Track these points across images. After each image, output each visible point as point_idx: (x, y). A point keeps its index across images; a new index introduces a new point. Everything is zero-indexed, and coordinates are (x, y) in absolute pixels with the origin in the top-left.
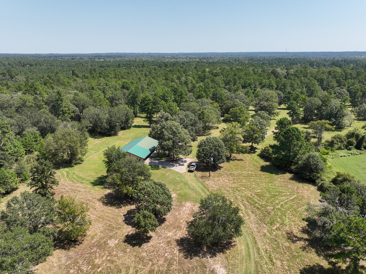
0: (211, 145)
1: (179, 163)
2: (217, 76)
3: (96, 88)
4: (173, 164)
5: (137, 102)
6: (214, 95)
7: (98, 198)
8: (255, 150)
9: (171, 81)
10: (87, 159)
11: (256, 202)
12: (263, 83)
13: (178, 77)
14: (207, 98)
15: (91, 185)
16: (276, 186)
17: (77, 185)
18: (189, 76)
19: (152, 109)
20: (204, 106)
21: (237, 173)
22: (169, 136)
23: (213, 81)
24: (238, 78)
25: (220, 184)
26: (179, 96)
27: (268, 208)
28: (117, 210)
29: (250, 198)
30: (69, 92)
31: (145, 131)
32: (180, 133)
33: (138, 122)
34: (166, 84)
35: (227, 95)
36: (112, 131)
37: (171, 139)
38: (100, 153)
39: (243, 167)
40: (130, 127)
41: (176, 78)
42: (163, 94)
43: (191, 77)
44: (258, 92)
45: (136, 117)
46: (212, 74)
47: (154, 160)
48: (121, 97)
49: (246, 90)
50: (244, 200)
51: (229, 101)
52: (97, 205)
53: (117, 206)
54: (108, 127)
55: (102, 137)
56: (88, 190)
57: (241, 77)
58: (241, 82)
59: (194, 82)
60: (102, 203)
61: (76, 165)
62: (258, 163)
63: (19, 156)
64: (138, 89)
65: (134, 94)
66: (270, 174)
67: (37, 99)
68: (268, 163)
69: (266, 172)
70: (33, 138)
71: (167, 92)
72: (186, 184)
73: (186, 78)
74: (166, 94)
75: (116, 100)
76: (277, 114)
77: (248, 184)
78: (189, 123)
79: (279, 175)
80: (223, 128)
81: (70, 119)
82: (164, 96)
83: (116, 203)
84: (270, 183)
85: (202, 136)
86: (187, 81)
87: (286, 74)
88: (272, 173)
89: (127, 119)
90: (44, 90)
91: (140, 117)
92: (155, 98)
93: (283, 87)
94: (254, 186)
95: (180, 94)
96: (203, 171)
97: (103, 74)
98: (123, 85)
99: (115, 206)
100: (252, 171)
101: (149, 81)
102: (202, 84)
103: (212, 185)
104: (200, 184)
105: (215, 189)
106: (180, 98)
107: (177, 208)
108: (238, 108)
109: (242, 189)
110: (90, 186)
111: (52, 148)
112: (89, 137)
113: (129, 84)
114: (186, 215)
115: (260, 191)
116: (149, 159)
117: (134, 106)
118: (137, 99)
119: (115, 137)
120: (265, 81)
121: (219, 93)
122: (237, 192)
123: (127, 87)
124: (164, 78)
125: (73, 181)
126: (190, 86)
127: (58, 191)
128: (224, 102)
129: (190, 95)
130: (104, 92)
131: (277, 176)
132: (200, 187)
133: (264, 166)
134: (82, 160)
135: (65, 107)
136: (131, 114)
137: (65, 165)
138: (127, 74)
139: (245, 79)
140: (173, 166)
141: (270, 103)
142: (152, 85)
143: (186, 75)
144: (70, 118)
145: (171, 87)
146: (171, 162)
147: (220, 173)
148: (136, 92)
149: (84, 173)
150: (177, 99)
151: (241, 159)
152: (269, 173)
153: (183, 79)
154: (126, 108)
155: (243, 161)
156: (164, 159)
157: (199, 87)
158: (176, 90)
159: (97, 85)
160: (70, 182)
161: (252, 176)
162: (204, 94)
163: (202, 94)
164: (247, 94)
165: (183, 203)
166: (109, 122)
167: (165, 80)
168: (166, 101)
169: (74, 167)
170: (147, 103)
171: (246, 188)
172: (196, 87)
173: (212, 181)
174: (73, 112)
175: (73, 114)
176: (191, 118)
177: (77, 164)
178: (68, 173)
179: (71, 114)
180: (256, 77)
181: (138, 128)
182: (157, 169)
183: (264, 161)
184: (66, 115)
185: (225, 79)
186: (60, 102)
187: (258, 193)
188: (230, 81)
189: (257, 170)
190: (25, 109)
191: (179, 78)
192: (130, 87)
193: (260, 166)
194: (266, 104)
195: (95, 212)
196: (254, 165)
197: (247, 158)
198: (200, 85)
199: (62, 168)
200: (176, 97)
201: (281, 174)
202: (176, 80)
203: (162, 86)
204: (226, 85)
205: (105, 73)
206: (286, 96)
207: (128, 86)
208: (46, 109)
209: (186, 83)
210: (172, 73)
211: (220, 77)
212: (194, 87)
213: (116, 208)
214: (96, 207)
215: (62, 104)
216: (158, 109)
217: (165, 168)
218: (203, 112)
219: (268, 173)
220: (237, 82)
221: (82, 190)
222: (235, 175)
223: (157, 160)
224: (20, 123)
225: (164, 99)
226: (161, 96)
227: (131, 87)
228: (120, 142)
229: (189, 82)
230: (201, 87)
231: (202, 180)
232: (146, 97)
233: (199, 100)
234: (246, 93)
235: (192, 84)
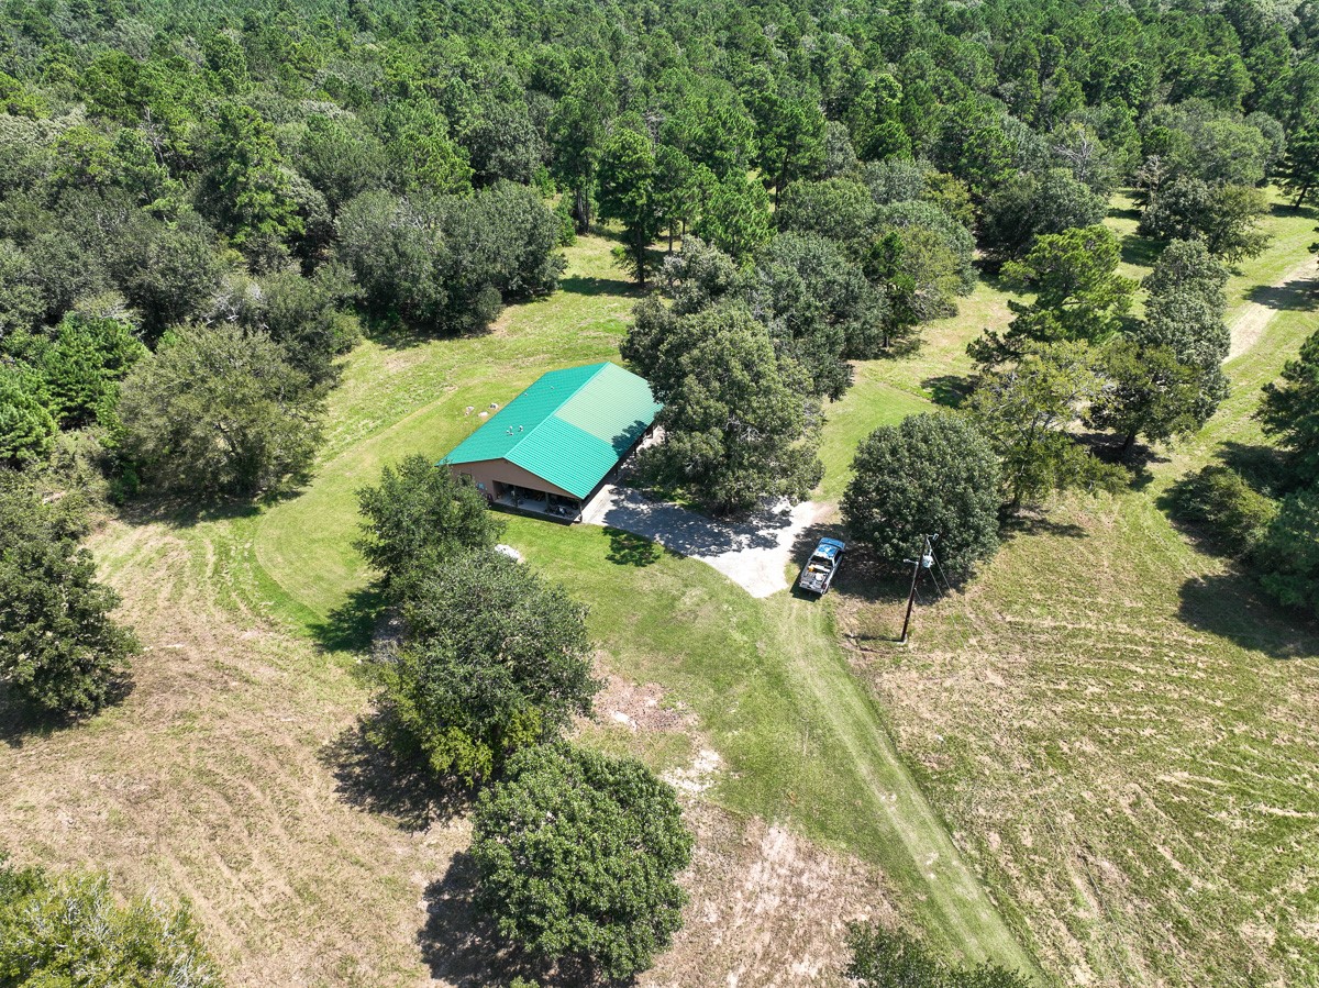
0: (931, 470)
1: (752, 531)
2: (963, 30)
3: (418, 88)
4: (720, 534)
5: (590, 163)
6: (948, 135)
7: (326, 743)
8: (1144, 463)
9: (754, 55)
10: (327, 465)
11: (1170, 874)
12: (1188, 74)
13: (785, 35)
14: (916, 155)
15: (311, 642)
16: (1278, 747)
17: (248, 635)
18: (835, 28)
19: (648, 205)
20: (896, 204)
21: (1048, 623)
22: (709, 407)
23: (944, 58)
24: (1064, 42)
25: (956, 697)
26: (784, 138)
27: (1245, 929)
28: (399, 845)
29: (1132, 834)
30: (296, 109)
31: (614, 316)
32: (767, 392)
33: (590, 261)
34: (730, 68)
35: (1013, 144)
36: (460, 312)
37: (720, 422)
38: (393, 434)
39: (1080, 579)
40: (549, 287)
41: (777, 41)
42: (708, 130)
43: (843, 34)
44: (1156, 121)
45: (583, 230)
46: (941, 22)
47: (631, 499)
48: (527, 133)
49: (1106, 111)
50: (1094, 842)
51: (1020, 176)
52: (310, 792)
53: (407, 811)
54: (442, 297)
55: (418, 336)
56: (288, 678)
57: (1078, 36)
58: (1077, 65)
59: (857, 60)
60: (336, 783)
61: (269, 506)
62: (1163, 562)
63: (22, 445)
64: (602, 93)
65: (575, 126)
66: (1234, 649)
67: (131, 146)
68: (1217, 567)
69: (1214, 632)
70: (97, 350)
71: (724, 124)
72: (776, 680)
73: (822, 41)
74: (720, 131)
75: (501, 143)
76: (1254, 246)
77: (1116, 711)
78: (817, 308)
79: (1286, 657)
80: (986, 331)
81: (284, 247)
82: (713, 139)
83: (407, 791)
84: (1240, 716)
85: (876, 357)
86: (825, 55)
87: (1297, 20)
88: (1246, 643)
89: (532, 253)
90: (186, 98)
91: (599, 233)
92: (664, 156)
93: (1291, 98)
94: (1147, 732)
95: (789, 129)
96: (871, 598)
97: (469, 12)
98: (538, 72)
99: (399, 813)
100: (1135, 613)
101: (656, 55)
102: (889, 72)
103: (911, 701)
104: (850, 687)
105: (929, 735)
106: (784, 150)
107: (717, 863)
108: (1084, 237)
109: (1083, 754)
110: (304, 649)
111: (143, 432)
112: (361, 337)
113: (562, 72)
114: (761, 930)
115: (1186, 774)
116: (611, 492)
117: (573, 181)
118: (588, 149)
119: (475, 344)
120: (1202, 63)
121: (977, 132)
122: (1051, 771)
123: (553, 85)
124: (724, 36)
125: (233, 609)
126: (836, 80)
127: (152, 672)
128: (996, 178)
129: (833, 134)
130: (449, 111)
131: (1278, 663)
132: (848, 708)
133: (1195, 581)
134: (306, 472)
135: (261, 188)
136: (550, 230)
137: (222, 498)
138: (569, 16)
139: (1095, 47)
140: (721, 545)
141: (1232, 188)
142: (665, 72)
143: (821, 26)
144: (284, 242)
145: (751, 83)
146: (711, 520)
147: (959, 619)
148: (585, 117)
149: (294, 556)
150: (772, 154)
151: (1073, 527)
152: (1231, 638)
153: (808, 42)
154: (530, 201)
155: (1080, 536)
156: (682, 497)
157: (875, 89)
158: (771, 109)
159: (424, 75)
160: (221, 616)
161: (1134, 656)
162: (902, 136)
163: (892, 135)
164: (1107, 131)
165: (752, 832)
166: (449, 274)
167: (727, 47)
168: (719, 167)
169: (259, 518)
170: (625, 180)
171: (1102, 742)
172: (863, 88)
173: (914, 674)
174: (303, 212)
175: (297, 223)
176: (833, 275)
177: (275, 499)
178: (223, 551)
179: (289, 221)
180: (1152, 37)
181: (585, 298)
182: (639, 563)
183: (1199, 548)
184: (266, 227)
185: (1002, 46)
186: (234, 165)
187: (1176, 790)
188: (1024, 58)
189: (1161, 612)
190: (79, 199)
191: (788, 41)
192: (568, 85)
193: (1177, 587)
194: (1203, 192)
195: (287, 848)
196: (1144, 573)
197: (1103, 518)
198: (882, 80)
199: (204, 519)
200: (767, 142)
201: (1299, 654)
202: (774, 50)
203: (707, 81)
204: (1003, 79)
205: (474, 11)
206: (1302, 147)
207: (558, 79)
208: (179, 196)
209: (819, 66)
210: (759, 13)
211: (976, 35)
212: (855, 86)
213: (401, 826)
214: (300, 811)
215: (244, 175)
216: (678, 208)
217: (682, 557)
218: (891, 240)
219: (1226, 640)
220: (1056, 65)
221: (265, 673)
222: (1044, 638)
223: (648, 498)
224: (48, 269)
225: (711, 156)
226: (698, 141)
227: (572, 83)
228: (493, 370)
229: (834, 60)
230: (889, 87)
231: (862, 662)
232: (623, 147)
233: (877, 165)
234: (1101, 129)
235: (847, 71)
